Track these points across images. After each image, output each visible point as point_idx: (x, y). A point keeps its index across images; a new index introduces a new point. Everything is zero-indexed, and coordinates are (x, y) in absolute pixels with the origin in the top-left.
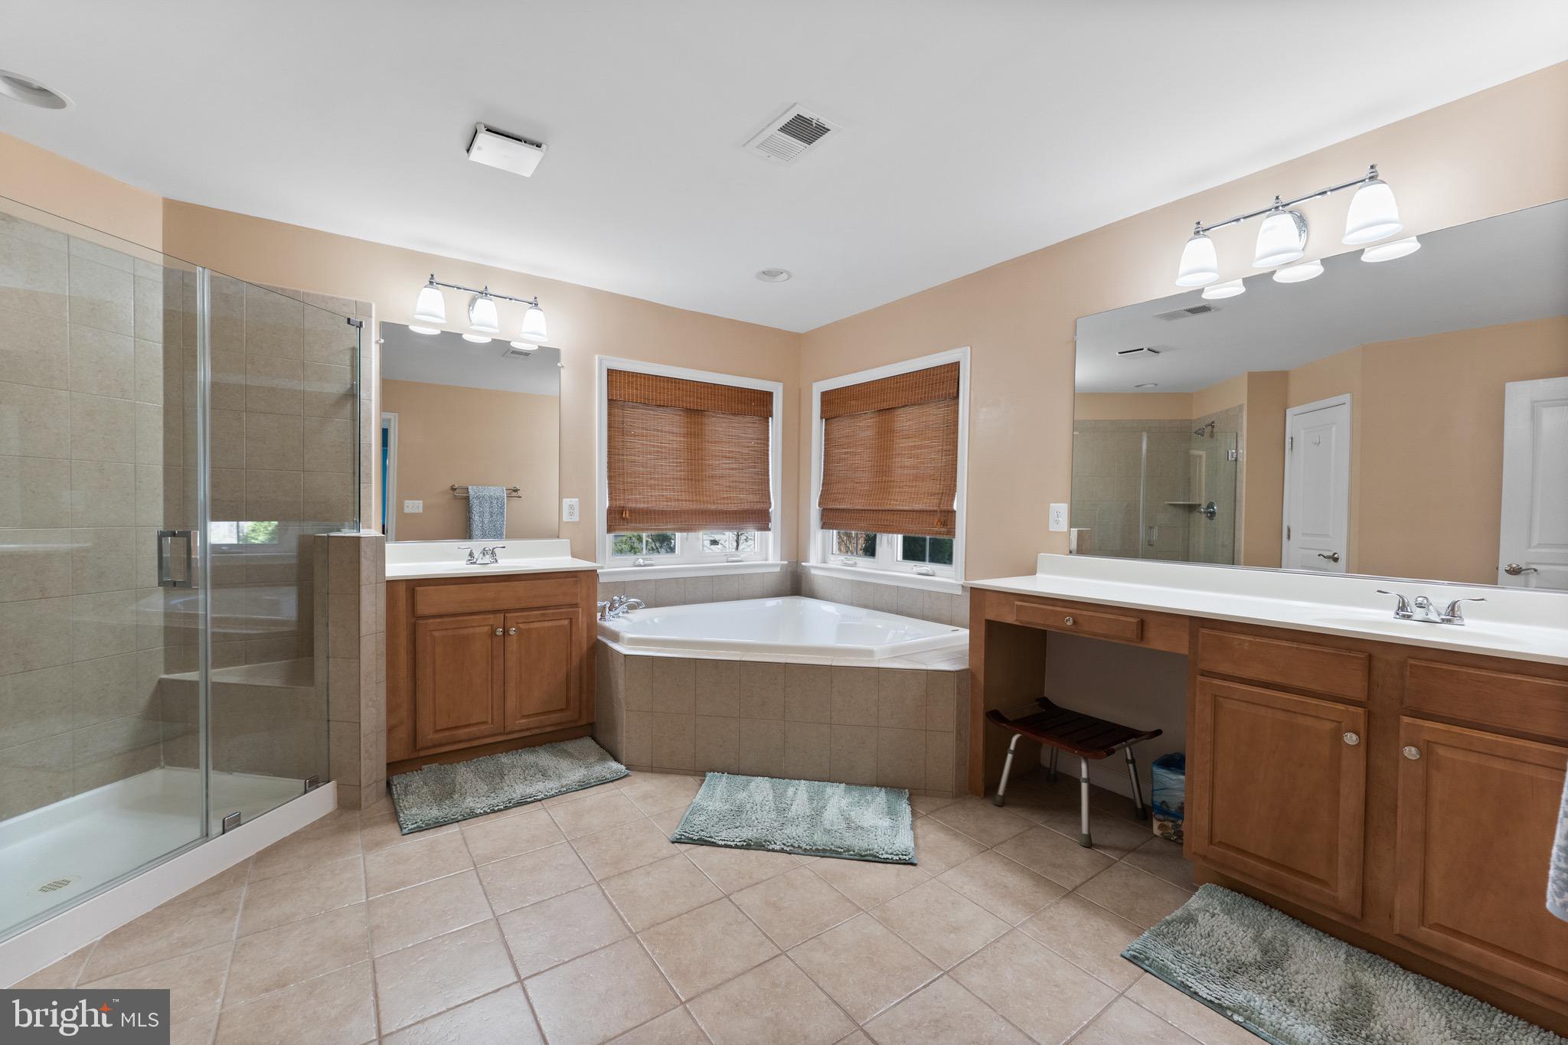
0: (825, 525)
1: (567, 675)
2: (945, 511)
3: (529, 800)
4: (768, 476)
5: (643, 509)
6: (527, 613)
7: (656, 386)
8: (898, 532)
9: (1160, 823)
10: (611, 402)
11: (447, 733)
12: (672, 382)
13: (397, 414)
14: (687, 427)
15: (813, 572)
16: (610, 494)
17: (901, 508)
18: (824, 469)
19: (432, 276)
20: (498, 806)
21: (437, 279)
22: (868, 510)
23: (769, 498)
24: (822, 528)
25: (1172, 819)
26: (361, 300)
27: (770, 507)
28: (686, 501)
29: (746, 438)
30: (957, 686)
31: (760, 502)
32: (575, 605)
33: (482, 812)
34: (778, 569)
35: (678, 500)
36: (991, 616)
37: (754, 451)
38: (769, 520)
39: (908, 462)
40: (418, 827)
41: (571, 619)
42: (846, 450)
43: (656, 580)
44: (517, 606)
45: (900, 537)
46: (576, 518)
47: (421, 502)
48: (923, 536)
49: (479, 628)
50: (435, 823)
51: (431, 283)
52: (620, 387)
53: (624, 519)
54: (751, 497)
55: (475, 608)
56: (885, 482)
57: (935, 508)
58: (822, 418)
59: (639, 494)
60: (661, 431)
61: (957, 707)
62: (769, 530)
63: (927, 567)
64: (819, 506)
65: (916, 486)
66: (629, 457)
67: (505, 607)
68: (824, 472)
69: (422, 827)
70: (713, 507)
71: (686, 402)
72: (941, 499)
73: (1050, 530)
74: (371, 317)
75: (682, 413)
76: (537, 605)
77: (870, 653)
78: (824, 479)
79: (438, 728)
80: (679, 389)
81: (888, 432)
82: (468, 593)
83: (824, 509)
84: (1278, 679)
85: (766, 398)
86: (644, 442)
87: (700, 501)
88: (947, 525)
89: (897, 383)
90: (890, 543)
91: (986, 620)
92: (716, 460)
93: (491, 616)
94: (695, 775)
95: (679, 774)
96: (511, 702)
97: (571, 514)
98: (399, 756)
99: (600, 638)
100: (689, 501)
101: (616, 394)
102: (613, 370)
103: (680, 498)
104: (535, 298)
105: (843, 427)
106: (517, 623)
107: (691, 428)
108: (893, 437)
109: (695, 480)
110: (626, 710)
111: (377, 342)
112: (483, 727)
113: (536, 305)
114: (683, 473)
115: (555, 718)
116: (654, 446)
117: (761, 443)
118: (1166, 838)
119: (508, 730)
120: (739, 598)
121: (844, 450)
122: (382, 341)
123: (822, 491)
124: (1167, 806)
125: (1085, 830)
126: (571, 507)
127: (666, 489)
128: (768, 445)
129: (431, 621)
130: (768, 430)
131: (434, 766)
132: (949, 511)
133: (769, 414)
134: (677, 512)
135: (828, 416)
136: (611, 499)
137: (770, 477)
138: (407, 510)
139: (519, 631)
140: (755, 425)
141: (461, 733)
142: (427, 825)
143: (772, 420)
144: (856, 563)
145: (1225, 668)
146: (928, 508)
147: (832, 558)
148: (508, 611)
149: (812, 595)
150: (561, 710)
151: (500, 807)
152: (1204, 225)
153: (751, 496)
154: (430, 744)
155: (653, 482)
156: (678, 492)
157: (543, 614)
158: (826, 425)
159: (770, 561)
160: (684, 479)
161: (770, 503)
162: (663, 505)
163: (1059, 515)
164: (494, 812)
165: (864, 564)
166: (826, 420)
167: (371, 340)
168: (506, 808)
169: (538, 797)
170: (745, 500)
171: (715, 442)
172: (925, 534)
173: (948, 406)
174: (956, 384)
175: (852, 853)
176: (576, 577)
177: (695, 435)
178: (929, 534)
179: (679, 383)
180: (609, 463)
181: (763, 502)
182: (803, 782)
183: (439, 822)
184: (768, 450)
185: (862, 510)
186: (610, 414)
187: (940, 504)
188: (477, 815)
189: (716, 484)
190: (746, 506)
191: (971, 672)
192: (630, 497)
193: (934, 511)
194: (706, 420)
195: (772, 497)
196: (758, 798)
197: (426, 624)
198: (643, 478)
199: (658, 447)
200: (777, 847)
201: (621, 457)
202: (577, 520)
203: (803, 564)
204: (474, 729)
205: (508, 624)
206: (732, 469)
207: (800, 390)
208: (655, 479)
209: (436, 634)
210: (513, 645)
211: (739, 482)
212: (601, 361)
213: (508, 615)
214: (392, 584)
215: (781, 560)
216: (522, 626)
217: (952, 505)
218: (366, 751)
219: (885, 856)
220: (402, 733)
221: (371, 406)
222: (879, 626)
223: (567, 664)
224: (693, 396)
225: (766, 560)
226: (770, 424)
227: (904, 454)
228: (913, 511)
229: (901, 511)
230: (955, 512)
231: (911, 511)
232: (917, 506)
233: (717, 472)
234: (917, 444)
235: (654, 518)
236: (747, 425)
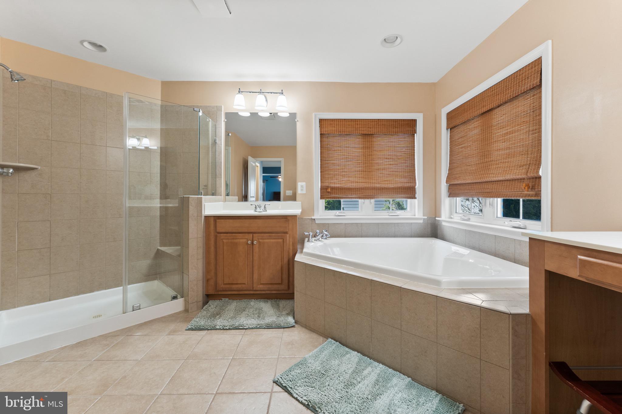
0: (451, 195)
1: (282, 268)
2: (533, 178)
3: (240, 327)
4: (414, 167)
5: (337, 187)
6: (262, 235)
7: (345, 125)
8: (498, 196)
10: (322, 135)
11: (228, 286)
12: (353, 121)
13: (283, 159)
14: (363, 144)
15: (444, 224)
16: (321, 180)
17: (497, 179)
18: (450, 160)
19: (239, 89)
20: (226, 327)
21: (241, 90)
22: (476, 183)
23: (415, 180)
24: (449, 197)
26: (219, 105)
27: (415, 185)
28: (362, 182)
29: (399, 147)
31: (408, 182)
32: (286, 233)
33: (219, 328)
34: (421, 221)
35: (358, 182)
36: (552, 267)
37: (405, 154)
38: (415, 193)
39: (502, 145)
40: (192, 328)
41: (283, 239)
42: (462, 146)
43: (345, 224)
44: (258, 231)
45: (500, 200)
46: (304, 192)
48: (518, 198)
49: (242, 240)
50: (199, 328)
51: (239, 92)
52: (326, 127)
53: (328, 192)
54: (403, 180)
55: (240, 230)
56: (486, 162)
57: (524, 176)
58: (447, 129)
59: (336, 180)
60: (349, 147)
62: (416, 198)
63: (521, 222)
64: (446, 183)
65: (508, 162)
66: (331, 161)
67: (252, 231)
68: (449, 162)
69: (193, 328)
70: (378, 185)
71: (362, 131)
72: (529, 168)
74: (222, 111)
75: (360, 137)
76: (267, 231)
78: (449, 166)
79: (225, 283)
80: (357, 124)
81: (488, 128)
82: (237, 223)
83: (450, 185)
85: (412, 123)
86: (339, 154)
88: (535, 189)
89: (492, 91)
90: (491, 205)
91: (546, 271)
92: (380, 160)
93: (247, 235)
96: (256, 276)
97: (302, 190)
98: (211, 292)
100: (364, 182)
101: (324, 131)
102: (322, 119)
103: (359, 181)
104: (282, 90)
105: (461, 131)
106: (259, 239)
107: (365, 144)
108: (492, 130)
109: (368, 172)
110: (296, 291)
111: (224, 121)
112: (243, 286)
113: (282, 93)
114: (360, 168)
115: (276, 287)
116: (344, 155)
117: (409, 149)
119: (254, 289)
120: (395, 236)
121: (461, 146)
122: (226, 120)
123: (448, 174)
126: (302, 186)
127: (351, 177)
128: (414, 150)
129: (222, 235)
130: (414, 141)
132: (536, 178)
133: (415, 132)
134: (358, 188)
135: (451, 128)
136: (321, 182)
137: (416, 168)
139: (259, 243)
140: (406, 139)
141: (234, 287)
142: (195, 328)
143: (417, 135)
144: (469, 219)
146: (518, 177)
147: (455, 215)
148: (253, 233)
150: (279, 284)
151: (226, 328)
153: (403, 179)
154: (221, 289)
155: (344, 173)
156: (358, 178)
157: (270, 236)
158: (450, 133)
159: (417, 216)
160: (362, 171)
161: (415, 183)
162: (349, 185)
164: (224, 329)
165: (475, 219)
166: (450, 130)
167: (222, 121)
168: (229, 329)
169: (245, 327)
170: (401, 182)
171: (380, 151)
172: (519, 196)
173: (534, 95)
174: (539, 74)
176: (287, 219)
177: (368, 149)
178: (522, 197)
179: (357, 121)
180: (321, 165)
181: (411, 182)
182: (381, 365)
184: (414, 153)
185: (472, 183)
186: (321, 141)
187: (527, 173)
188: (216, 329)
189: (380, 173)
190: (400, 185)
191: (532, 318)
192: (332, 181)
193: (524, 179)
194: (374, 139)
195: (417, 179)
197: (220, 236)
198: (338, 172)
199: (347, 155)
201: (327, 162)
202: (305, 193)
203: (438, 219)
204: (240, 286)
205: (254, 239)
206: (391, 165)
207: (436, 115)
208: (345, 172)
209: (224, 241)
210: (256, 249)
211: (395, 172)
212: (315, 115)
213: (254, 235)
214: (207, 217)
215: (424, 216)
216: (260, 240)
217: (538, 172)
218: (191, 288)
220: (212, 282)
221: (222, 146)
223: (282, 261)
224: (366, 127)
225: (415, 216)
226: (415, 138)
227: (500, 140)
228: (507, 180)
229: (498, 181)
230: (540, 178)
231: (505, 180)
232: (508, 177)
233: (381, 167)
234: (509, 130)
235: (345, 192)
236: (400, 140)
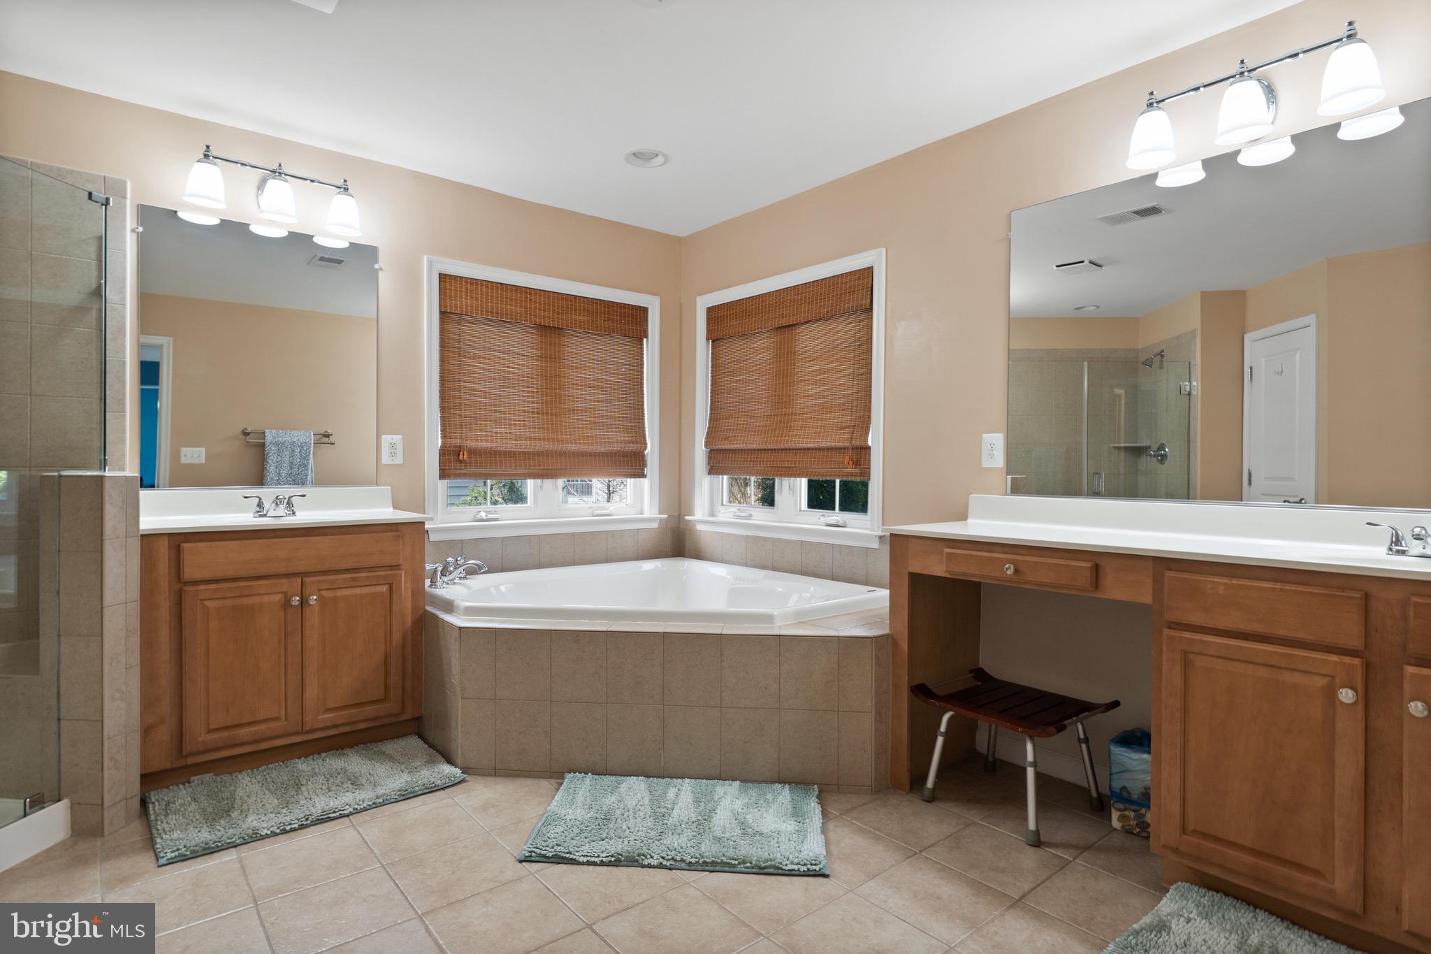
0: (714, 470)
1: (386, 658)
2: (857, 448)
3: (332, 815)
4: (643, 410)
5: (481, 449)
6: (332, 577)
7: (502, 297)
8: (801, 475)
9: (1119, 813)
10: (444, 314)
11: (225, 734)
12: (521, 292)
13: (171, 339)
14: (541, 349)
15: (699, 527)
16: (443, 430)
17: (805, 445)
18: (711, 402)
19: (208, 147)
20: (290, 824)
21: (213, 152)
22: (765, 450)
23: (645, 437)
24: (710, 473)
25: (1133, 807)
26: (111, 176)
27: (646, 448)
28: (540, 439)
29: (614, 363)
30: (876, 655)
31: (633, 443)
32: (398, 567)
33: (269, 832)
34: (655, 525)
35: (530, 438)
36: (916, 567)
37: (626, 379)
38: (645, 465)
39: (812, 390)
40: (180, 855)
41: (391, 585)
42: (738, 378)
43: (503, 539)
44: (319, 568)
45: (804, 482)
46: (399, 460)
47: (203, 450)
48: (832, 478)
49: (268, 597)
50: (204, 849)
51: (206, 156)
52: (456, 296)
53: (461, 462)
54: (621, 436)
55: (262, 572)
56: (785, 415)
57: (846, 445)
58: (708, 339)
59: (481, 431)
60: (508, 353)
61: (876, 681)
62: (644, 476)
63: (836, 516)
64: (706, 446)
65: (822, 419)
66: (468, 384)
67: (302, 569)
68: (711, 405)
69: (187, 855)
70: (573, 448)
71: (540, 317)
72: (853, 433)
73: (984, 466)
74: (125, 197)
75: (534, 331)
76: (344, 566)
77: (768, 618)
78: (711, 414)
79: (212, 727)
80: (530, 300)
81: (788, 354)
82: (254, 551)
83: (711, 450)
84: (1259, 628)
85: (639, 314)
86: (487, 366)
87: (558, 440)
88: (860, 465)
89: (798, 294)
90: (792, 489)
91: (909, 573)
92: (577, 390)
93: (284, 581)
94: (551, 778)
95: (530, 777)
96: (312, 692)
97: (393, 455)
98: (160, 763)
99: (428, 608)
100: (544, 440)
101: (451, 306)
102: (446, 275)
103: (532, 436)
104: (345, 181)
105: (734, 350)
106: (319, 590)
107: (546, 349)
108: (794, 359)
109: (552, 414)
110: (462, 698)
111: (133, 231)
112: (273, 725)
113: (346, 189)
114: (535, 405)
115: (370, 711)
116: (499, 371)
117: (634, 370)
118: (1128, 832)
119: (307, 728)
120: (607, 560)
121: (735, 378)
122: (141, 229)
123: (709, 428)
124: (1129, 793)
125: (1032, 825)
126: (393, 445)
127: (515, 425)
128: (642, 373)
129: (202, 587)
130: (643, 354)
131: (208, 777)
132: (862, 448)
133: (645, 334)
134: (529, 453)
135: (715, 337)
136: (444, 436)
137: (646, 412)
138: (184, 460)
139: (321, 600)
140: (627, 348)
141: (244, 733)
142: (192, 852)
143: (647, 341)
144: (751, 515)
145: (1197, 618)
146: (838, 445)
147: (722, 509)
148: (303, 575)
149: (698, 555)
150: (378, 701)
151: (293, 826)
152: (1158, 95)
153: (622, 434)
154: (201, 748)
155: (498, 416)
156: (530, 428)
157: (353, 579)
158: (713, 348)
159: (647, 515)
160: (538, 413)
161: (645, 444)
162: (510, 445)
163: (994, 451)
164: (285, 832)
165: (761, 516)
166: (713, 341)
167: (125, 227)
168: (302, 827)
169: (345, 812)
170: (617, 441)
171: (577, 368)
172: (834, 476)
173: (860, 321)
174: (869, 293)
175: (748, 865)
176: (397, 531)
177: (551, 358)
178: (838, 476)
179: (530, 294)
180: (442, 391)
181: (637, 442)
182: (687, 781)
183: (209, 848)
184: (642, 379)
185: (758, 450)
186: (442, 331)
187: (852, 438)
188: (262, 838)
189: (578, 420)
190: (617, 447)
191: (893, 638)
192: (469, 434)
193: (845, 448)
194: (565, 340)
195: (647, 436)
196: (631, 803)
197: (197, 590)
198: (485, 411)
199: (504, 372)
200: (654, 862)
201: (457, 384)
202: (401, 462)
203: (686, 517)
204: (263, 727)
205: (307, 591)
206: (598, 401)
207: (681, 305)
208: (500, 411)
209: (209, 604)
210: (314, 618)
211: (607, 417)
212: (430, 263)
213: (307, 579)
214: (149, 539)
215: (659, 514)
216: (326, 593)
217: (866, 440)
218: (111, 759)
219: (790, 867)
220: (164, 734)
222: (779, 589)
223: (386, 642)
224: (549, 310)
225: (641, 514)
226: (645, 346)
227: (809, 381)
228: (820, 449)
229: (804, 449)
230: (869, 448)
231: (816, 449)
232: (824, 443)
233: (579, 405)
234: (823, 367)
235: (500, 461)
236: (616, 347)
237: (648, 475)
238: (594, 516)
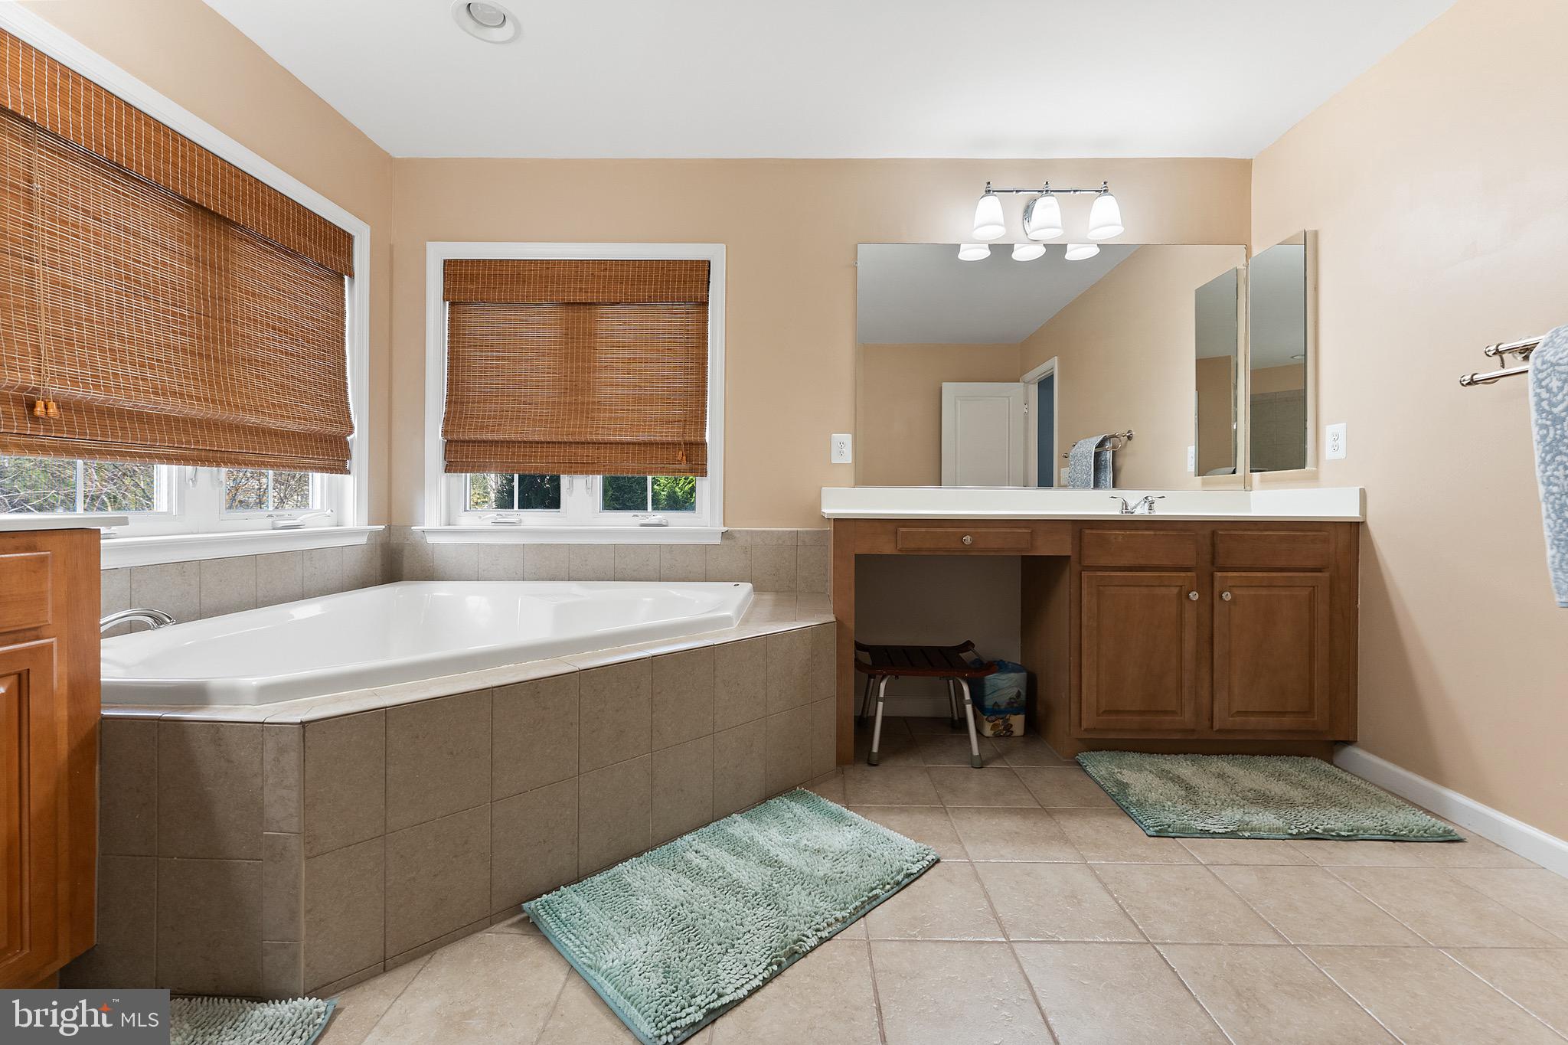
0: (450, 467)
4: (343, 378)
9: (992, 724)
14: (193, 246)
15: (431, 539)
23: (349, 417)
24: (448, 470)
25: (1001, 716)
27: (352, 432)
29: (308, 302)
31: (331, 422)
34: (363, 540)
35: (180, 394)
36: (863, 548)
37: (322, 329)
38: (349, 456)
42: (500, 354)
43: (132, 570)
45: (598, 480)
52: (27, 85)
54: (322, 412)
56: (582, 404)
57: (675, 439)
58: (444, 300)
59: (82, 366)
60: (136, 235)
62: (348, 472)
63: (647, 515)
64: (442, 435)
65: (639, 411)
68: (449, 385)
70: (253, 419)
71: (200, 191)
72: (687, 428)
73: (833, 462)
75: (186, 212)
78: (449, 395)
80: (187, 157)
81: (585, 335)
83: (452, 440)
85: (342, 241)
86: (92, 247)
87: (229, 404)
89: (606, 270)
90: (584, 489)
91: (855, 555)
92: (254, 328)
100: (205, 400)
103: (183, 390)
105: (491, 319)
108: (595, 343)
109: (216, 360)
110: (308, 858)
114: (188, 339)
116: (117, 263)
117: (333, 319)
118: (997, 736)
121: (493, 354)
123: (446, 413)
124: (999, 706)
125: (976, 752)
127: (151, 367)
128: (341, 326)
130: (343, 299)
132: (697, 444)
135: (455, 301)
137: (349, 381)
140: (324, 285)
144: (521, 521)
146: (665, 440)
147: (465, 515)
149: (428, 573)
152: (992, 186)
153: (319, 409)
156: (179, 377)
158: (449, 312)
159: (350, 526)
160: (192, 353)
161: (351, 427)
163: (842, 448)
165: (536, 519)
166: (452, 304)
170: (310, 414)
171: (252, 294)
173: (688, 313)
174: (705, 286)
177: (213, 269)
181: (335, 422)
184: (343, 334)
187: (684, 433)
189: (258, 377)
190: (316, 427)
191: (838, 620)
192: (56, 368)
194: (238, 246)
195: (352, 415)
198: (90, 329)
203: (413, 528)
206: (285, 354)
207: (391, 247)
208: (122, 338)
211: (300, 380)
215: (370, 524)
217: (703, 435)
226: (347, 289)
227: (618, 368)
228: (639, 444)
229: (617, 443)
230: (704, 444)
231: (634, 444)
232: (645, 438)
233: (259, 354)
234: (638, 355)
236: (310, 279)
237: (354, 470)
238: (274, 529)
